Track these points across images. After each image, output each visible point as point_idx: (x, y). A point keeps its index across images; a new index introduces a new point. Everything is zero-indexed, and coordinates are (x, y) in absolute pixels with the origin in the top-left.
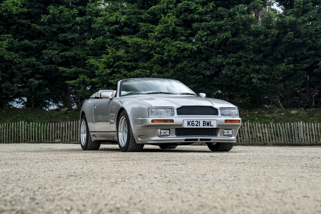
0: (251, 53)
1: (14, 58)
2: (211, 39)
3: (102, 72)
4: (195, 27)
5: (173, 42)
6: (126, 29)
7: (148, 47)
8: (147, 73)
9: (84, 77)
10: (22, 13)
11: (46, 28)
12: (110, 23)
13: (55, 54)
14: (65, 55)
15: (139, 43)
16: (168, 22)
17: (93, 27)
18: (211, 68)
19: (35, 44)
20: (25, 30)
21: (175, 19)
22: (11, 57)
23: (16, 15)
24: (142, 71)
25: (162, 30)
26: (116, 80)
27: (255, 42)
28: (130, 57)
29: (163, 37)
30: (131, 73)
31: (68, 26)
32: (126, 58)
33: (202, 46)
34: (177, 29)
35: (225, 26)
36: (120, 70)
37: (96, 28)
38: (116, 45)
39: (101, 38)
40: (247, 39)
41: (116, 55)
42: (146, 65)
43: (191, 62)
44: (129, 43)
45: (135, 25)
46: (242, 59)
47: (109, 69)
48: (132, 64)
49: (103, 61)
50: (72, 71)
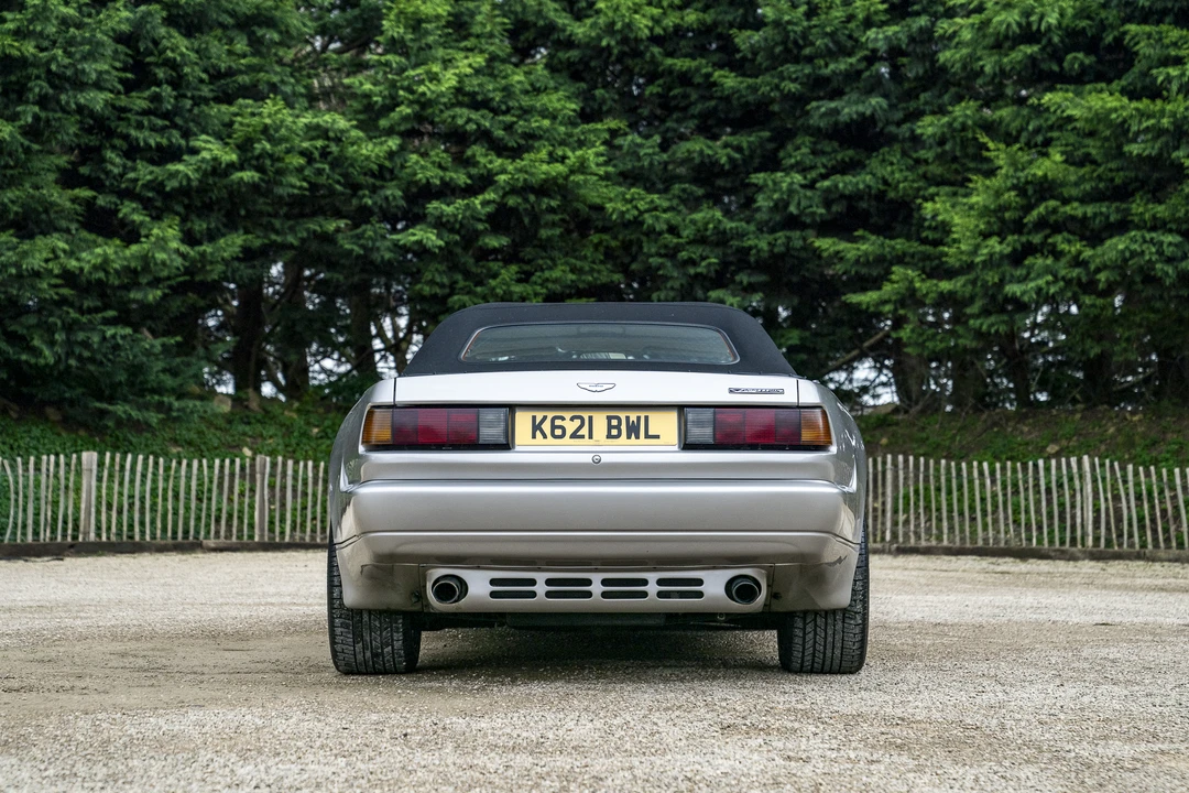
1: (641, 213)
3: (975, 252)
6: (1077, 59)
7: (1159, 132)
8: (1165, 246)
9: (908, 274)
10: (679, 31)
11: (761, 82)
12: (1006, 37)
13: (796, 187)
14: (836, 186)
15: (1114, 116)
17: (944, 64)
19: (729, 150)
20: (694, 97)
22: (629, 206)
23: (655, 39)
24: (1143, 237)
28: (1091, 179)
30: (1099, 250)
31: (842, 67)
32: (1076, 184)
36: (1050, 240)
37: (952, 67)
38: (1038, 131)
39: (967, 108)
41: (1027, 177)
42: (1161, 210)
44: (1076, 120)
45: (1114, 38)
47: (1003, 239)
48: (1104, 210)
49: (977, 203)
50: (866, 254)
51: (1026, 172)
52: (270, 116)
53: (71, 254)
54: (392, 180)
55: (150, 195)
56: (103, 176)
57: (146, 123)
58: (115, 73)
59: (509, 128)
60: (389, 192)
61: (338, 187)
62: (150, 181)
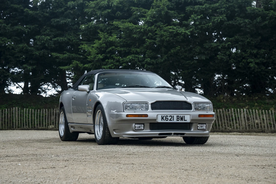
0: (248, 37)
2: (205, 23)
3: (95, 57)
4: (189, 10)
5: (165, 27)
6: (119, 13)
7: (140, 32)
8: (139, 59)
9: (77, 62)
11: (39, 13)
12: (102, 7)
13: (48, 40)
14: (58, 40)
15: (130, 28)
16: (160, 6)
17: (86, 12)
18: (206, 52)
19: (28, 29)
21: (168, 2)
22: (3, 42)
24: (135, 56)
25: (155, 14)
26: (108, 66)
27: (251, 25)
28: (122, 42)
29: (156, 22)
30: (124, 59)
31: (60, 11)
32: (118, 43)
33: (196, 30)
34: (170, 13)
35: (220, 9)
36: (112, 56)
37: (88, 13)
38: (108, 30)
40: (243, 22)
41: (108, 41)
42: (139, 50)
43: (186, 47)
44: (121, 28)
45: (127, 9)
46: (238, 43)
47: (101, 55)
48: (125, 49)
49: (95, 46)
50: (65, 57)
51: (107, 39)
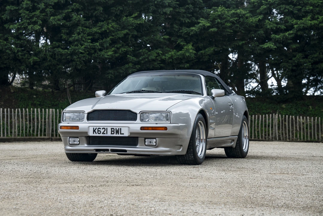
52: (220, 12)
53: (163, 54)
54: (261, 28)
55: (186, 36)
56: (173, 32)
57: (185, 16)
58: (174, 2)
59: (299, 10)
60: (259, 32)
61: (243, 31)
62: (186, 33)
